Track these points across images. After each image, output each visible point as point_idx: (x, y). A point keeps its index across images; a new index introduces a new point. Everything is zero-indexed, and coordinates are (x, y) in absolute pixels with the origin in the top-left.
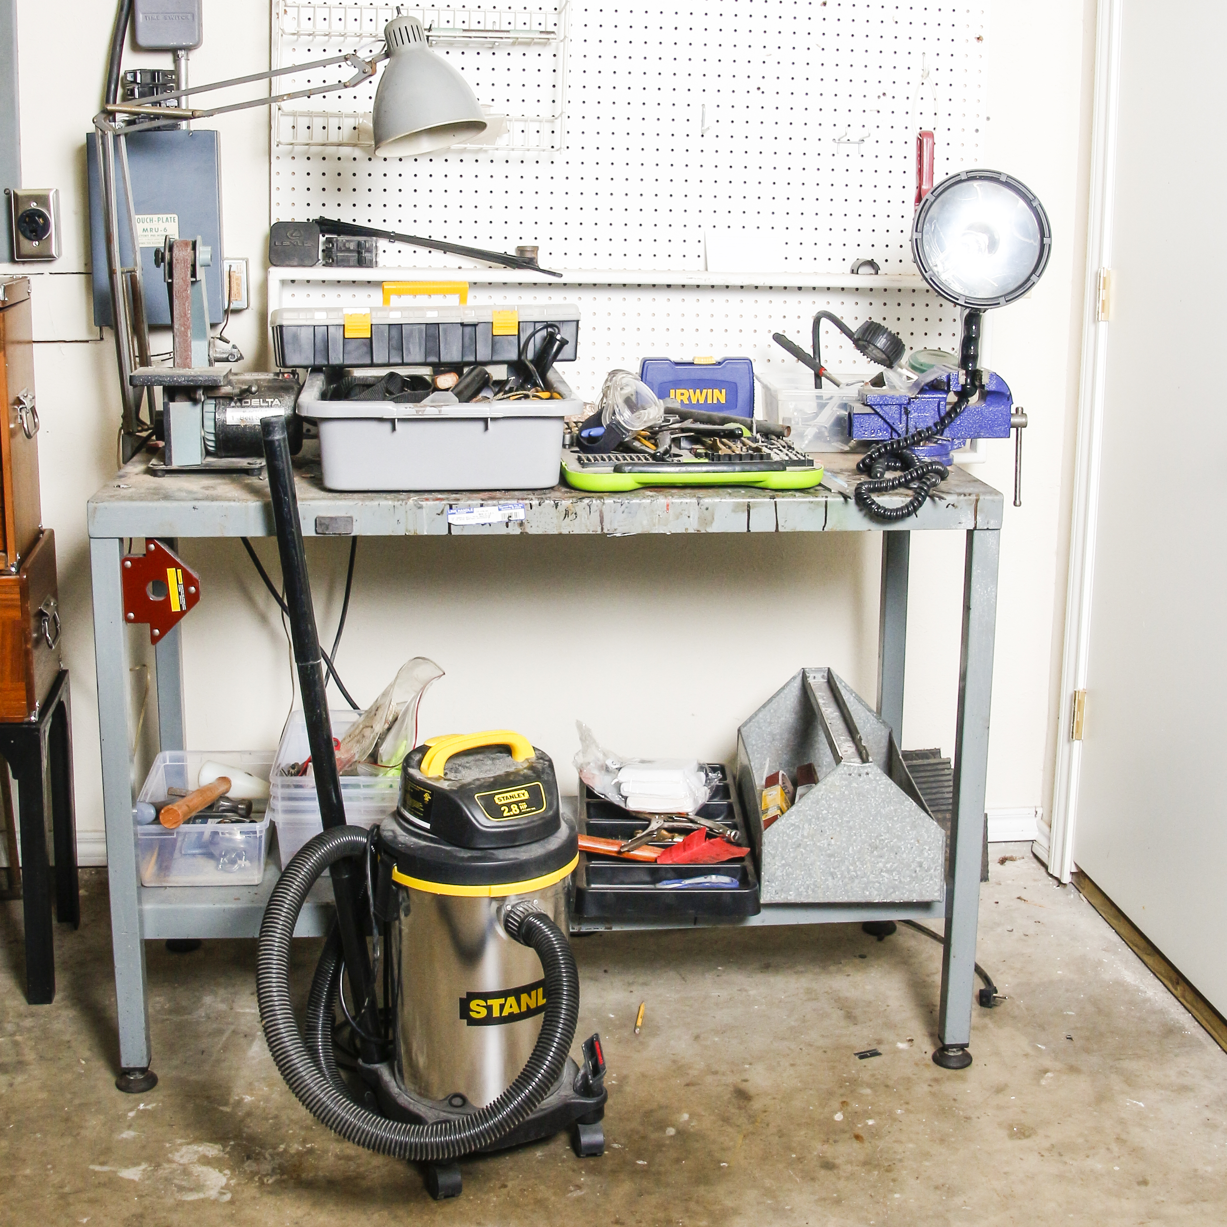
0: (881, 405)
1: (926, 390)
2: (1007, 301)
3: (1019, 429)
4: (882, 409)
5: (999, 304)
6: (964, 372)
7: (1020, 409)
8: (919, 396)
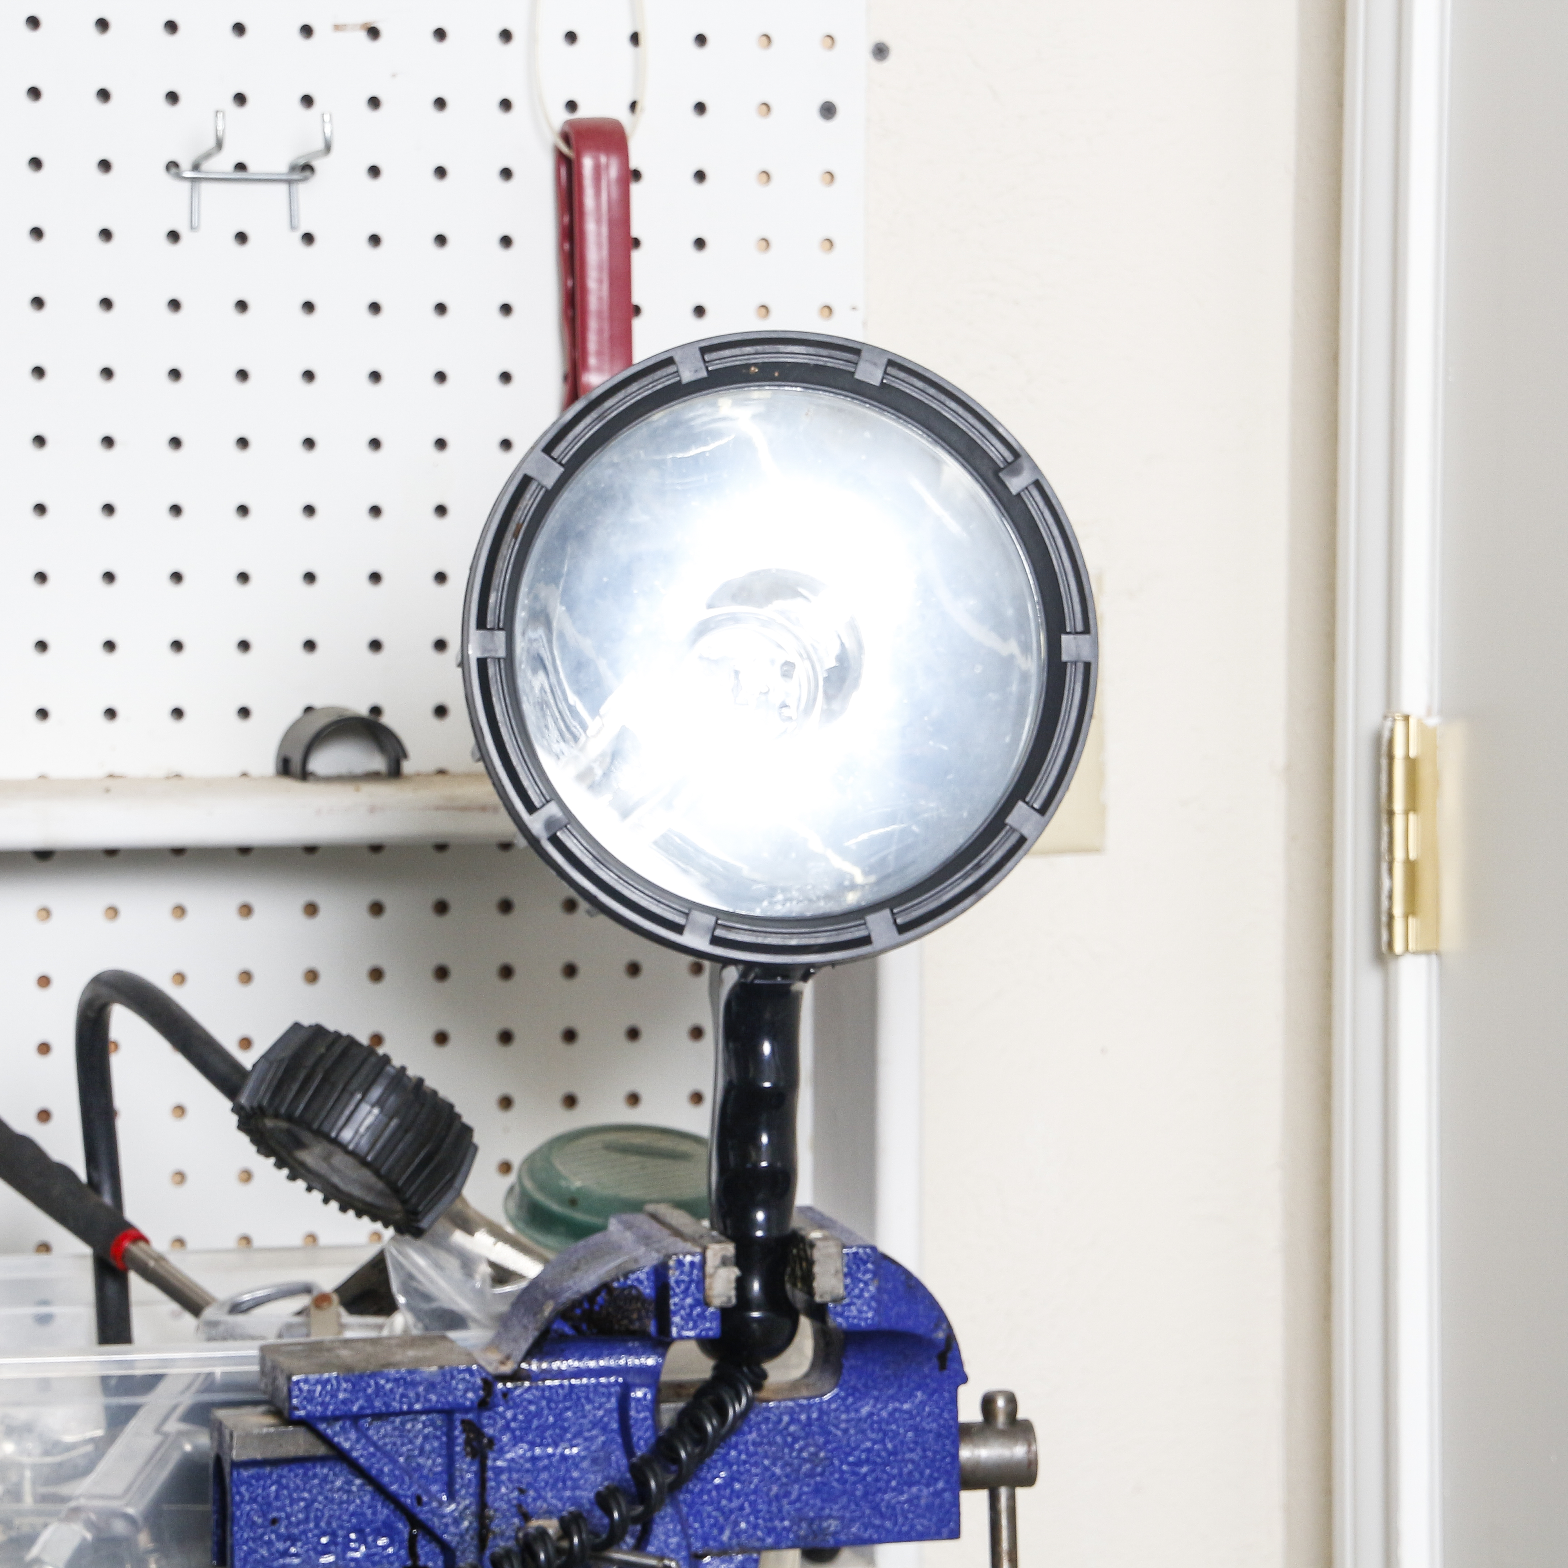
0: (355, 1419)
1: (563, 1337)
2: (902, 929)
3: (1003, 1492)
4: (362, 1434)
5: (866, 940)
6: (730, 1249)
7: (1001, 1403)
8: (534, 1366)
